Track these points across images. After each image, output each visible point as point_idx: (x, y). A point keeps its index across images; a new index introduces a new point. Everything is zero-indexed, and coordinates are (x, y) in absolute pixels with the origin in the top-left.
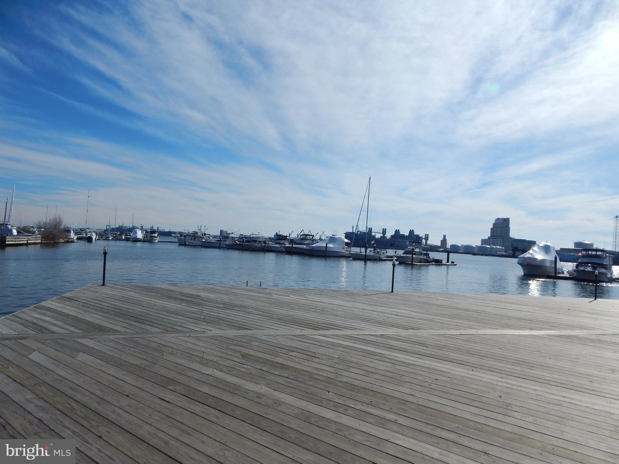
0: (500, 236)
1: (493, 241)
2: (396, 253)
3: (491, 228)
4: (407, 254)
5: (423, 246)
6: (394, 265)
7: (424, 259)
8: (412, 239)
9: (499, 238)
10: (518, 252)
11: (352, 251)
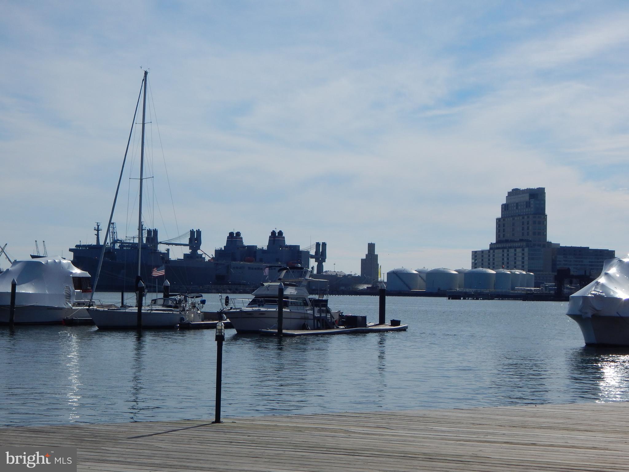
0: (521, 240)
1: (503, 255)
2: (227, 302)
3: (498, 220)
4: (259, 306)
5: (307, 277)
6: (220, 339)
7: (315, 318)
8: (278, 260)
9: (519, 247)
10: (571, 283)
11: (97, 303)
